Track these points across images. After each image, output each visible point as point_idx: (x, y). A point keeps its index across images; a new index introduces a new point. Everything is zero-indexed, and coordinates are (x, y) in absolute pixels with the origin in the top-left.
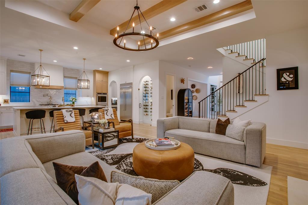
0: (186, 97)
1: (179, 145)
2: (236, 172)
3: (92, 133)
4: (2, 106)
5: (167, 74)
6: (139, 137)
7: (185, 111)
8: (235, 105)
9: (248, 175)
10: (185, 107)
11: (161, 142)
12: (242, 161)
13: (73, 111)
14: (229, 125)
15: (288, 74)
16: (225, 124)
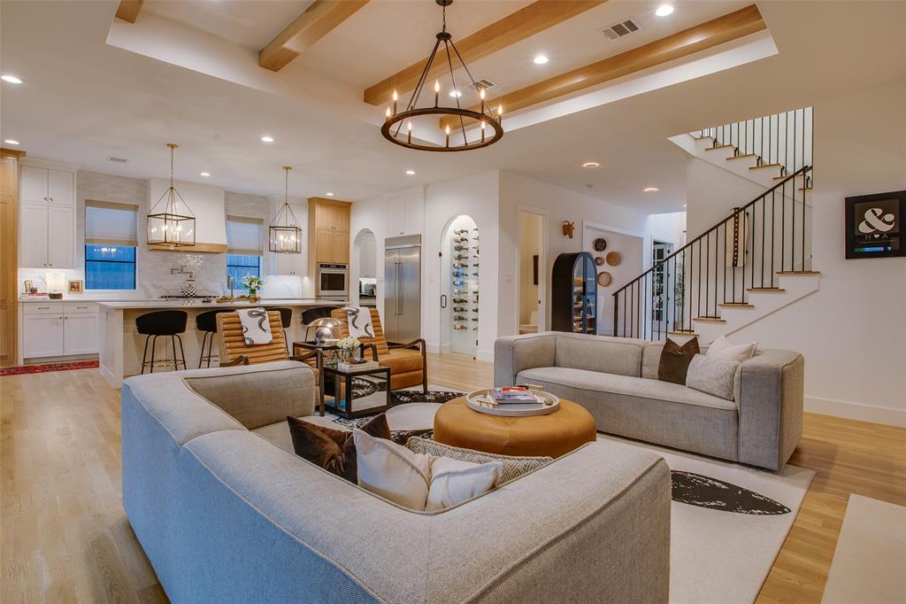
0: (577, 277)
1: (555, 404)
2: (710, 481)
3: (321, 374)
4: (64, 298)
5: (522, 211)
6: (442, 389)
7: (575, 318)
8: (720, 301)
9: (741, 489)
10: (575, 306)
11: (509, 396)
12: (729, 453)
13: (266, 315)
14: (697, 358)
15: (879, 211)
16: (685, 352)
